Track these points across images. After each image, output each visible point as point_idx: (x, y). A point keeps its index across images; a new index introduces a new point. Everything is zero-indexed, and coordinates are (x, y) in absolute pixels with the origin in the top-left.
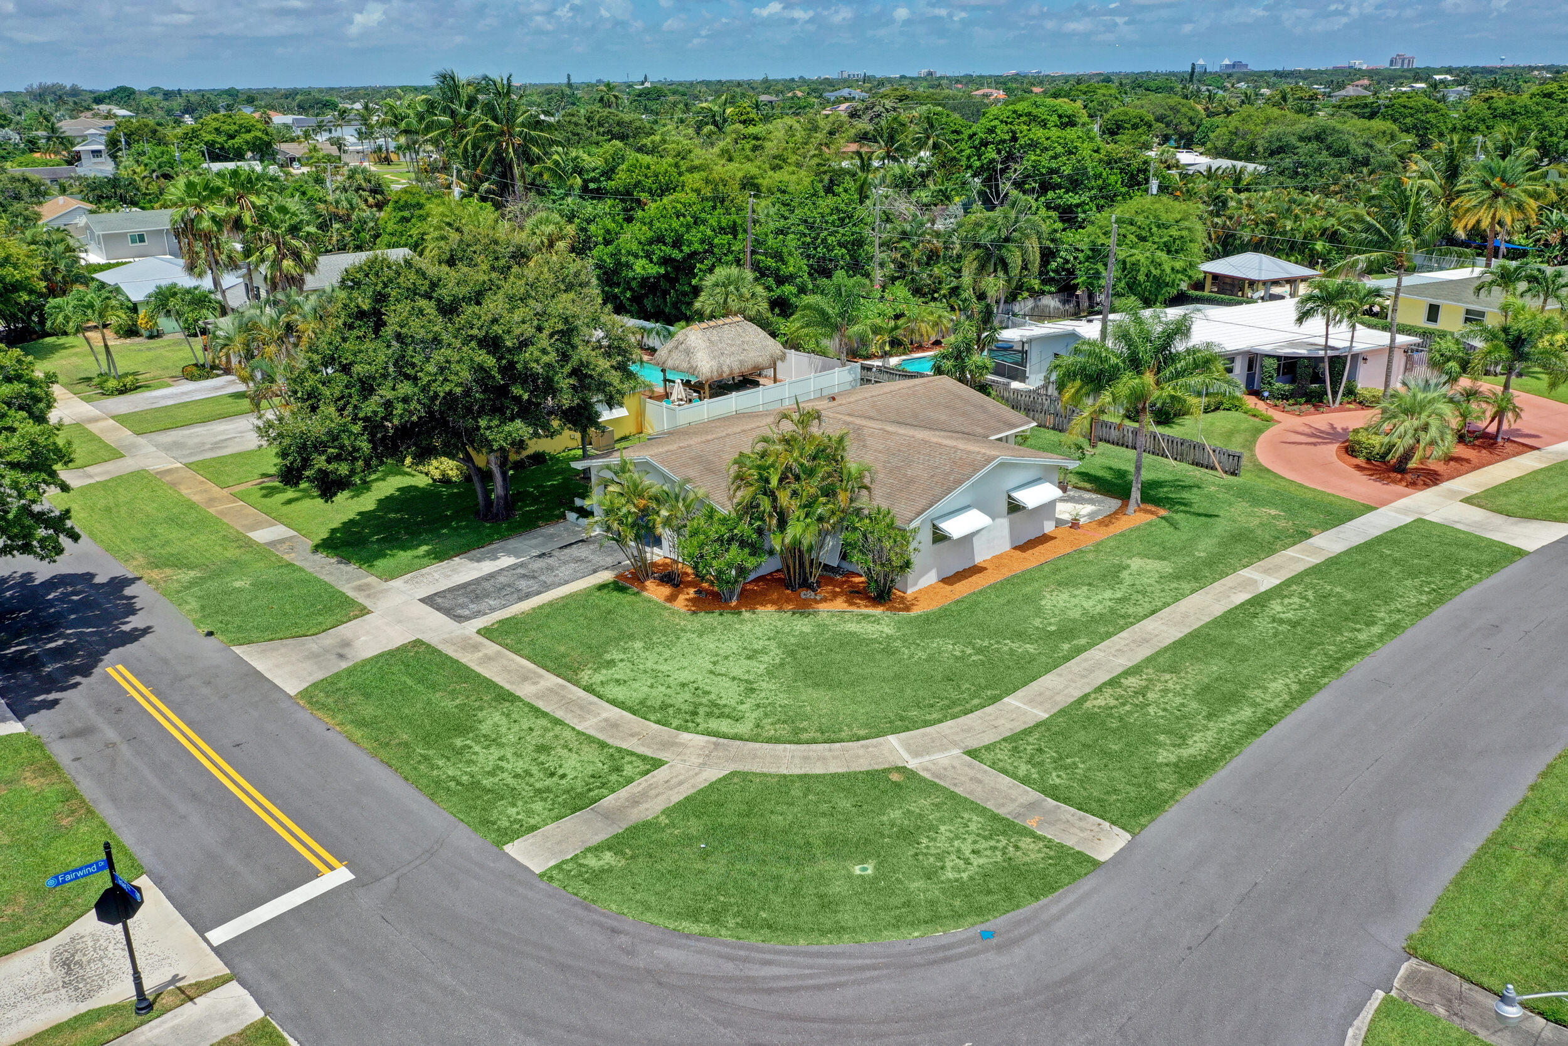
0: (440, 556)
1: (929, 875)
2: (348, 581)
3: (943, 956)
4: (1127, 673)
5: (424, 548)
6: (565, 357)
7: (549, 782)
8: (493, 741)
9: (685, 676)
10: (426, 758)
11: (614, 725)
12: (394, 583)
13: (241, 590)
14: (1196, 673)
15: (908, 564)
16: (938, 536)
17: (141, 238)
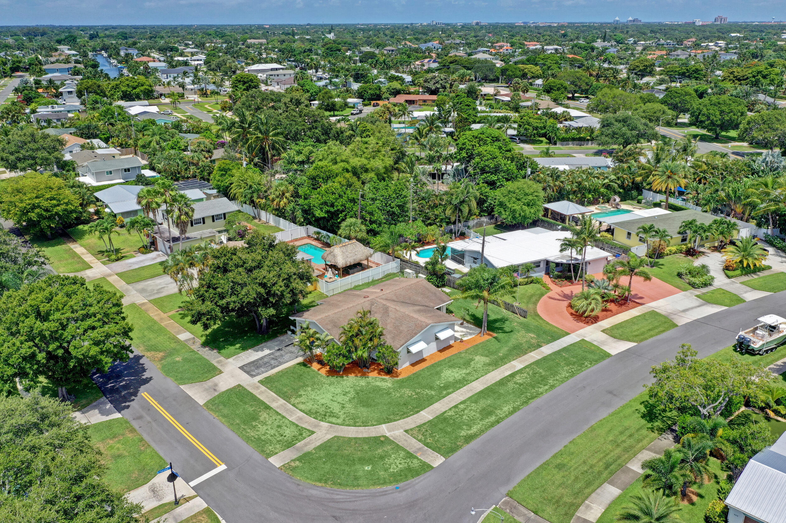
0: (244, 348)
1: (386, 470)
2: (215, 358)
3: (384, 493)
4: (462, 403)
5: (238, 346)
6: (287, 286)
7: (281, 438)
8: (264, 423)
9: (323, 401)
10: (244, 429)
11: (300, 419)
12: (230, 360)
13: (179, 362)
14: (483, 403)
15: (397, 364)
16: (409, 352)
17: (111, 173)
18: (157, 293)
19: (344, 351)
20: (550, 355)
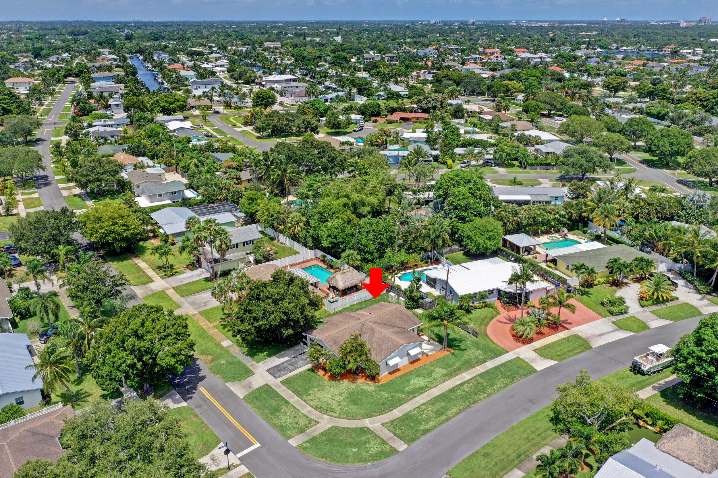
0: (270, 355)
1: (367, 452)
2: (249, 362)
3: (365, 468)
4: (424, 404)
5: (266, 353)
7: (296, 426)
8: (285, 414)
9: (325, 399)
10: (271, 418)
11: (310, 412)
12: (260, 364)
13: (223, 364)
14: (438, 405)
15: (378, 374)
16: (387, 364)
17: (161, 195)
18: (204, 306)
19: (341, 363)
20: (491, 369)
